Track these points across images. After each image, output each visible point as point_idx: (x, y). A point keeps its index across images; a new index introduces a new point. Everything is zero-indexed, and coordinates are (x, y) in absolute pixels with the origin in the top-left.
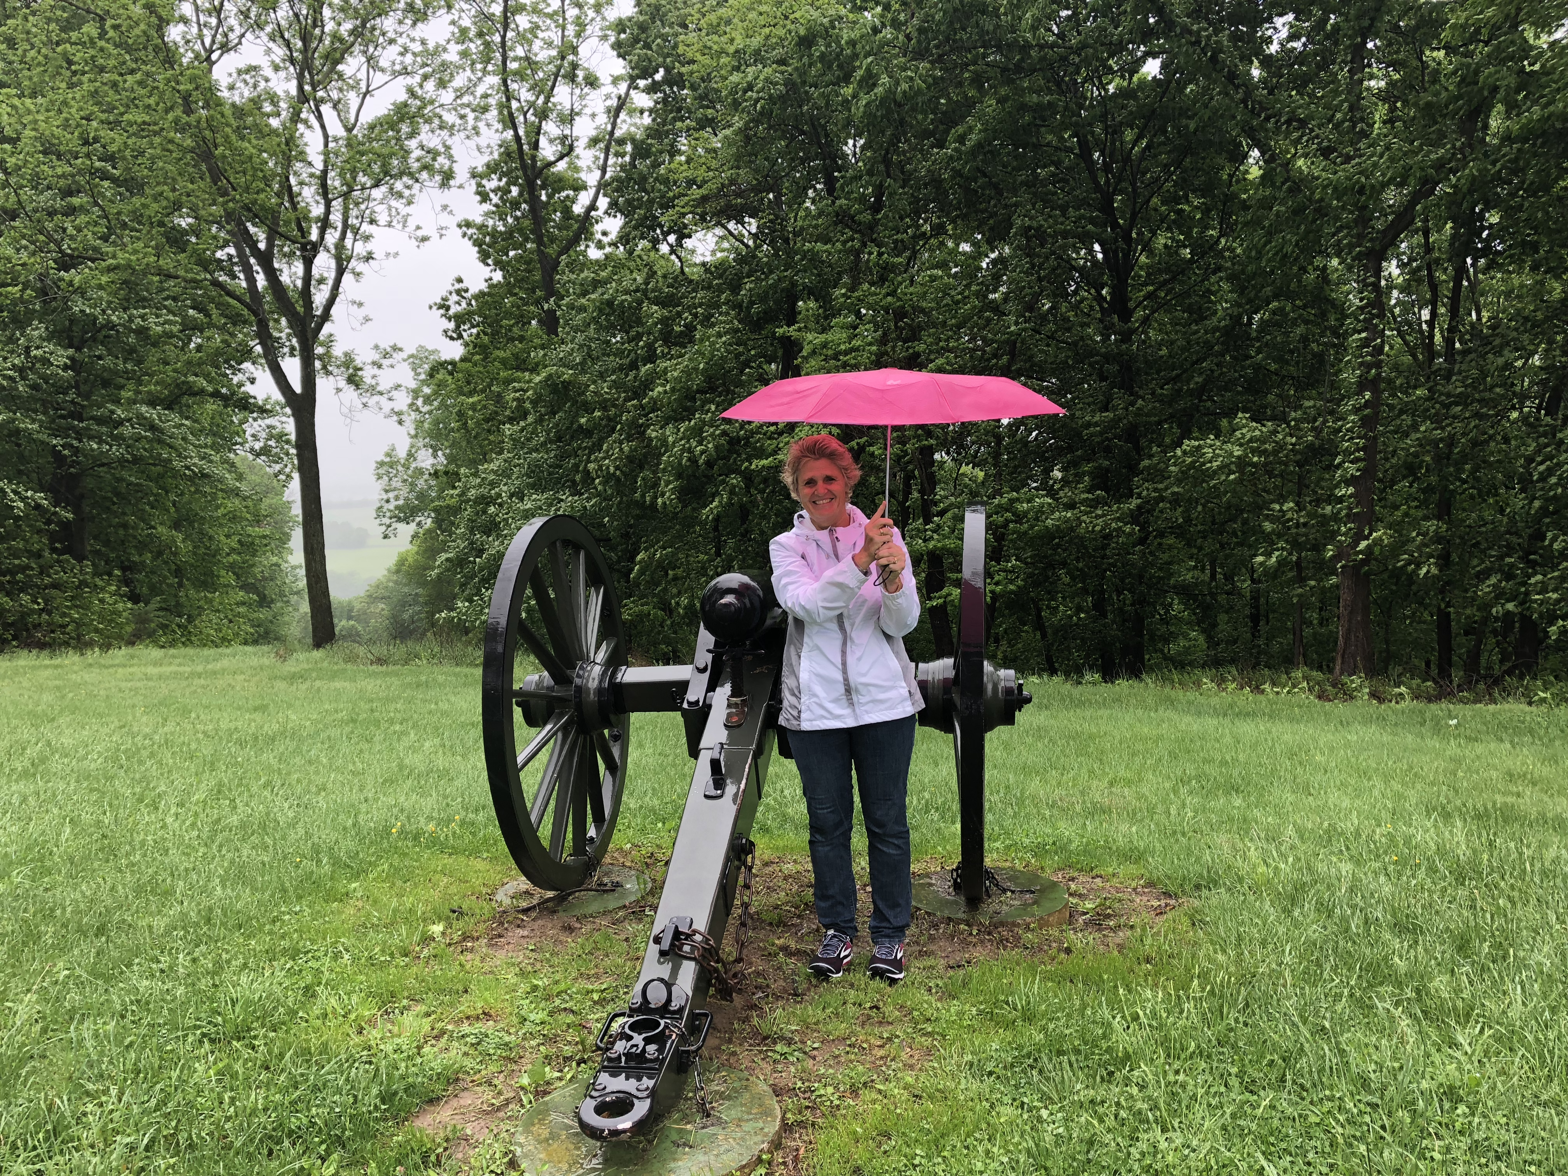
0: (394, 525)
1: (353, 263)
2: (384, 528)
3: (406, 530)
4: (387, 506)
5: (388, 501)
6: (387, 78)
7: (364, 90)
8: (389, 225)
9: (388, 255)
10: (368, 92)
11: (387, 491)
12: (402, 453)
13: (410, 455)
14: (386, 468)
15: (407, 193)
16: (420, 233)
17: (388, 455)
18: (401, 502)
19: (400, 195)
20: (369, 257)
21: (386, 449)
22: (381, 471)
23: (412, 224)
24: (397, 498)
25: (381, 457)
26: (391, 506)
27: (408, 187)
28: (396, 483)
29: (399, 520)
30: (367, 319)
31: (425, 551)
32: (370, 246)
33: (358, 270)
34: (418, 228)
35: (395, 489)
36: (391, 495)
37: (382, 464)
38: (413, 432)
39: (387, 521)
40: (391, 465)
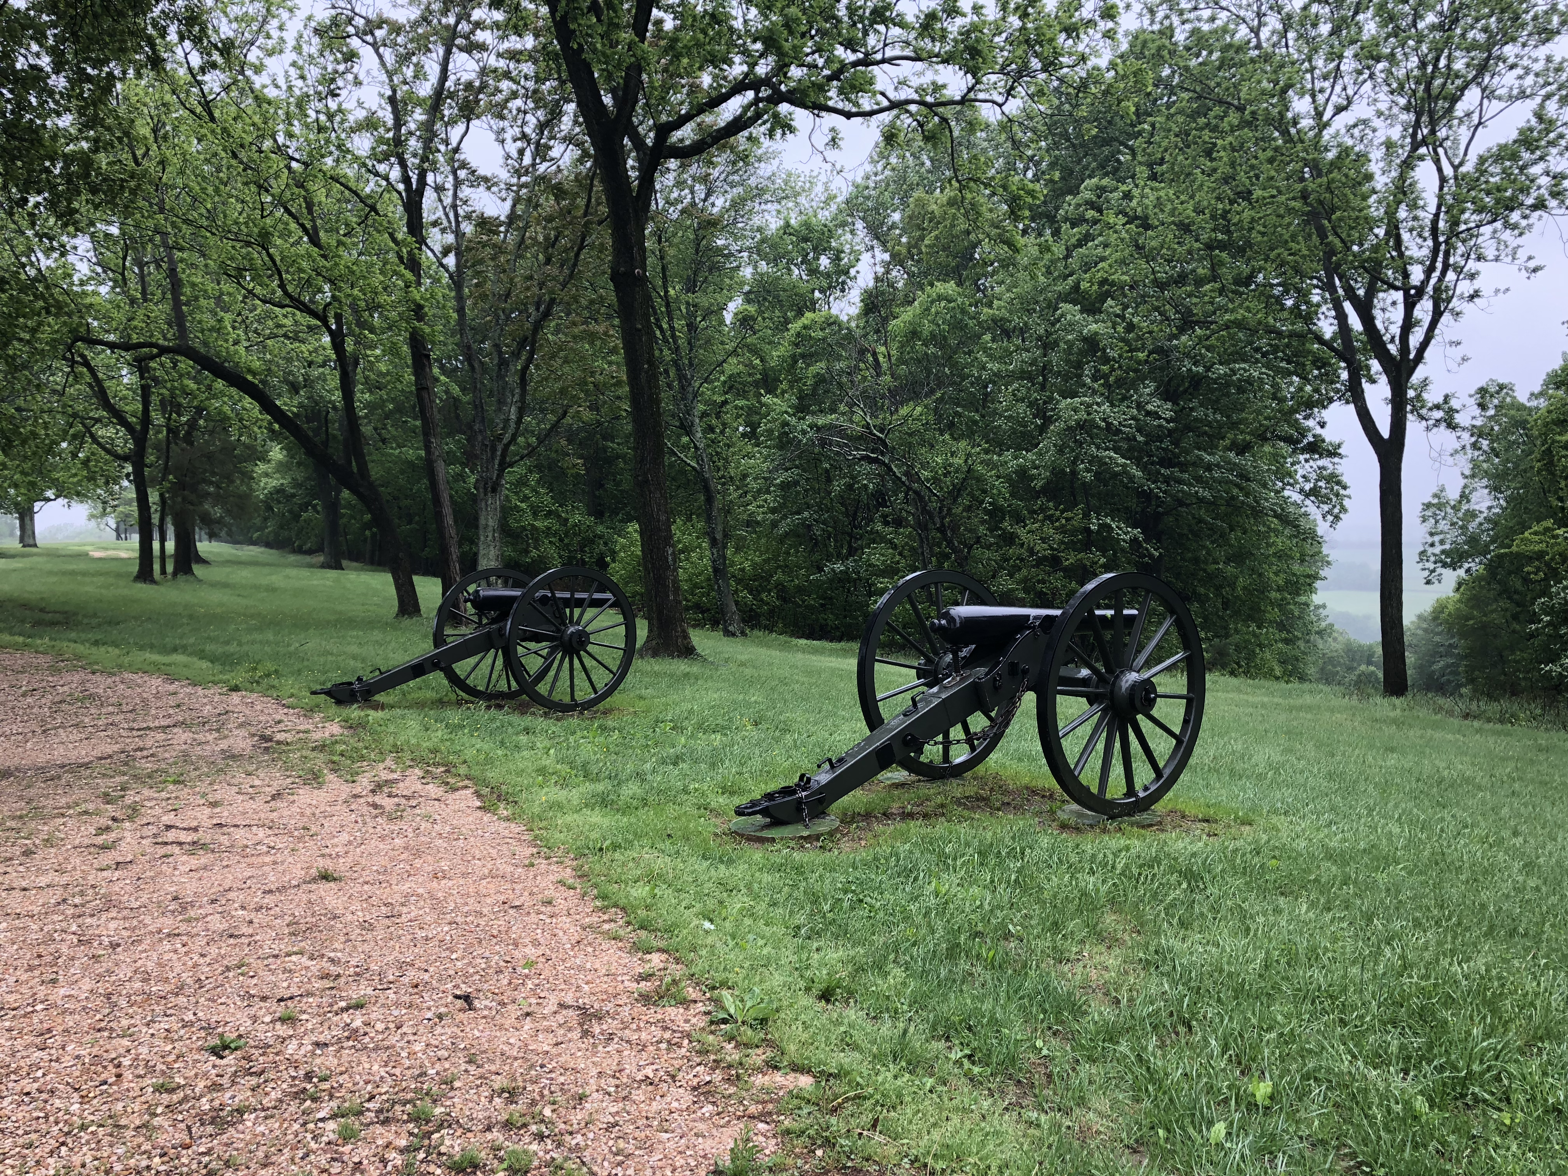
0: (1439, 570)
1: (1455, 303)
2: (1427, 573)
3: (1450, 577)
4: (1430, 550)
5: (1432, 545)
6: (1503, 105)
7: (1476, 122)
8: (1497, 259)
9: (1497, 291)
10: (1480, 123)
11: (1432, 534)
12: (1453, 494)
13: (1464, 497)
14: (1433, 509)
15: (1524, 223)
16: (1532, 264)
17: (1435, 496)
18: (1447, 547)
19: (1515, 227)
20: (1474, 296)
21: (1435, 490)
22: (1428, 513)
23: (1522, 255)
24: (1442, 542)
25: (1428, 499)
26: (1437, 550)
27: (1525, 217)
28: (1443, 525)
29: (1445, 565)
30: (1464, 359)
31: (1469, 600)
32: (1477, 284)
33: (1458, 309)
34: (1530, 258)
35: (1441, 532)
36: (1437, 539)
37: (1428, 506)
38: (1468, 472)
39: (1431, 566)
40: (1440, 506)
